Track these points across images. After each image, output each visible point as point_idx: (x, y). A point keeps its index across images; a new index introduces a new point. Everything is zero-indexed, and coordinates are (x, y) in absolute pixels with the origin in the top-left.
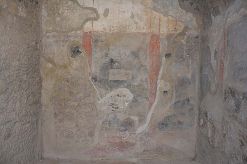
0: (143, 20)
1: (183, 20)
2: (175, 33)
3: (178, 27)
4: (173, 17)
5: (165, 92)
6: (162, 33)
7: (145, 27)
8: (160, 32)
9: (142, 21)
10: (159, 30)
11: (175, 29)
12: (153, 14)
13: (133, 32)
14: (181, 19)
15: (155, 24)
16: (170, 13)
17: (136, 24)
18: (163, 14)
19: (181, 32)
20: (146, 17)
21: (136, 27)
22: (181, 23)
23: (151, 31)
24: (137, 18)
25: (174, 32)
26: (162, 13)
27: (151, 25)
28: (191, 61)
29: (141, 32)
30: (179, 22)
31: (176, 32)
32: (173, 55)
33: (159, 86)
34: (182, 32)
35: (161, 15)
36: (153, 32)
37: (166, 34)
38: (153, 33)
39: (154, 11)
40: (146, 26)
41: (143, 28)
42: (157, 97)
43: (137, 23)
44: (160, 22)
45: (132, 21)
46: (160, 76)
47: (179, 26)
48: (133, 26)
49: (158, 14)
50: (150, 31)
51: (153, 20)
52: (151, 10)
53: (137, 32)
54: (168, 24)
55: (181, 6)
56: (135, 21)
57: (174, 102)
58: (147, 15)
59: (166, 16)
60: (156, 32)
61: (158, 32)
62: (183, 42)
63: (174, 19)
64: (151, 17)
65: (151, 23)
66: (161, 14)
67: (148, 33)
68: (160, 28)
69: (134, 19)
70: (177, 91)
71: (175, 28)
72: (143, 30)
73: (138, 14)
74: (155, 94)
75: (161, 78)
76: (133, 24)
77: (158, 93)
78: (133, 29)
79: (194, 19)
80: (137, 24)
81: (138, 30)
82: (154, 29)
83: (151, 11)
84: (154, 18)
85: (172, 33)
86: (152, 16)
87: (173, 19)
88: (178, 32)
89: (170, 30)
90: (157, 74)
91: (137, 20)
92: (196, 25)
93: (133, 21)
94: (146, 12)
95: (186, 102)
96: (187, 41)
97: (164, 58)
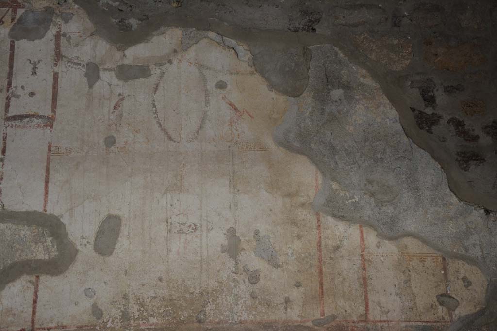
0: (281, 259)
1: (476, 253)
2: (447, 318)
3: (456, 288)
4: (425, 242)
6: (378, 318)
7: (295, 294)
8: (371, 317)
9: (279, 266)
10: (362, 309)
11: (444, 299)
12: (329, 231)
13: (241, 322)
14: (467, 251)
15: (341, 279)
16: (410, 224)
17: (252, 283)
18: (375, 230)
19: (474, 311)
20: (297, 245)
21: (253, 296)
22: (467, 266)
23: (327, 314)
24: (253, 255)
25: (441, 311)
26: (371, 226)
27: (321, 284)
29: (276, 322)
30: (461, 262)
31: (451, 310)
34: (482, 312)
35: (365, 235)
36: (334, 317)
37: (403, 324)
38: (334, 324)
39: (330, 220)
40: (302, 289)
41: (287, 301)
43: (254, 278)
44: (364, 269)
45: (234, 269)
47: (460, 282)
48: (235, 291)
49: (354, 231)
50: (323, 315)
51: (331, 258)
52: (318, 214)
53: (258, 319)
54: (404, 273)
55: (454, 189)
56: (246, 270)
58: (299, 237)
59: (391, 239)
60: (350, 315)
61: (362, 315)
63: (432, 251)
64: (319, 244)
65: (321, 272)
66: (365, 229)
67: (310, 324)
68: (366, 298)
69: (242, 257)
71: (442, 290)
72: (286, 308)
73: (257, 233)
76: (235, 280)
78: (237, 305)
80: (258, 279)
81: (264, 310)
82: (341, 303)
83: (319, 220)
84: (337, 248)
85: (430, 317)
86: (323, 244)
87: (425, 249)
88: (462, 311)
89: (421, 303)
91: (255, 263)
93: (237, 269)
94: (294, 223)
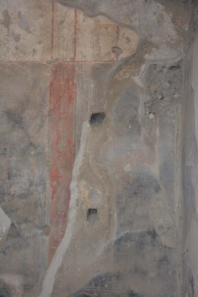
0: (32, 29)
1: (136, 23)
2: (115, 59)
3: (122, 43)
4: (109, 18)
5: (91, 212)
6: (80, 60)
7: (39, 47)
8: (76, 59)
9: (31, 32)
10: (72, 55)
11: (116, 49)
12: (59, 13)
13: (10, 62)
14: (131, 22)
15: (63, 39)
16: (103, 8)
17: (16, 41)
18: (83, 11)
19: (129, 55)
20: (41, 20)
21: (17, 48)
22: (130, 31)
23: (54, 58)
24: (17, 26)
25: (113, 55)
26: (81, 9)
27: (52, 42)
28: (158, 129)
29: (28, 61)
30: (126, 29)
31: (118, 55)
32: (111, 116)
33: (74, 196)
34: (133, 56)
35: (77, 14)
36: (57, 59)
37: (93, 63)
38: (57, 63)
39: (59, 6)
40: (42, 45)
41: (34, 51)
42: (70, 226)
43: (17, 38)
44: (76, 34)
45: (7, 34)
46: (76, 172)
47: (125, 40)
48: (7, 45)
49: (71, 12)
50: (52, 58)
51: (58, 28)
52: (53, 2)
53: (19, 60)
54: (96, 35)
56: (13, 34)
57: (114, 238)
58: (42, 16)
59: (91, 16)
60: (66, 58)
61: (72, 58)
62: (138, 80)
63: (112, 23)
64: (53, 20)
65: (52, 36)
66: (78, 11)
67: (45, 63)
68: (75, 49)
69: (12, 27)
70: (122, 210)
71: (115, 45)
72: (33, 55)
73: (19, 13)
74: (65, 216)
75: (80, 177)
76: (7, 40)
77: (72, 214)
78: (8, 52)
79: (168, 17)
80: (19, 39)
81: (22, 55)
82: (62, 52)
83: (53, 6)
84: (62, 22)
85: (107, 59)
86: (55, 20)
87: (109, 22)
88: (124, 55)
89: (103, 51)
90: (69, 166)
91: (18, 30)
92: (174, 33)
93: (9, 33)
94: (40, 8)
95: (149, 238)
96: (149, 79)
97: (87, 125)
